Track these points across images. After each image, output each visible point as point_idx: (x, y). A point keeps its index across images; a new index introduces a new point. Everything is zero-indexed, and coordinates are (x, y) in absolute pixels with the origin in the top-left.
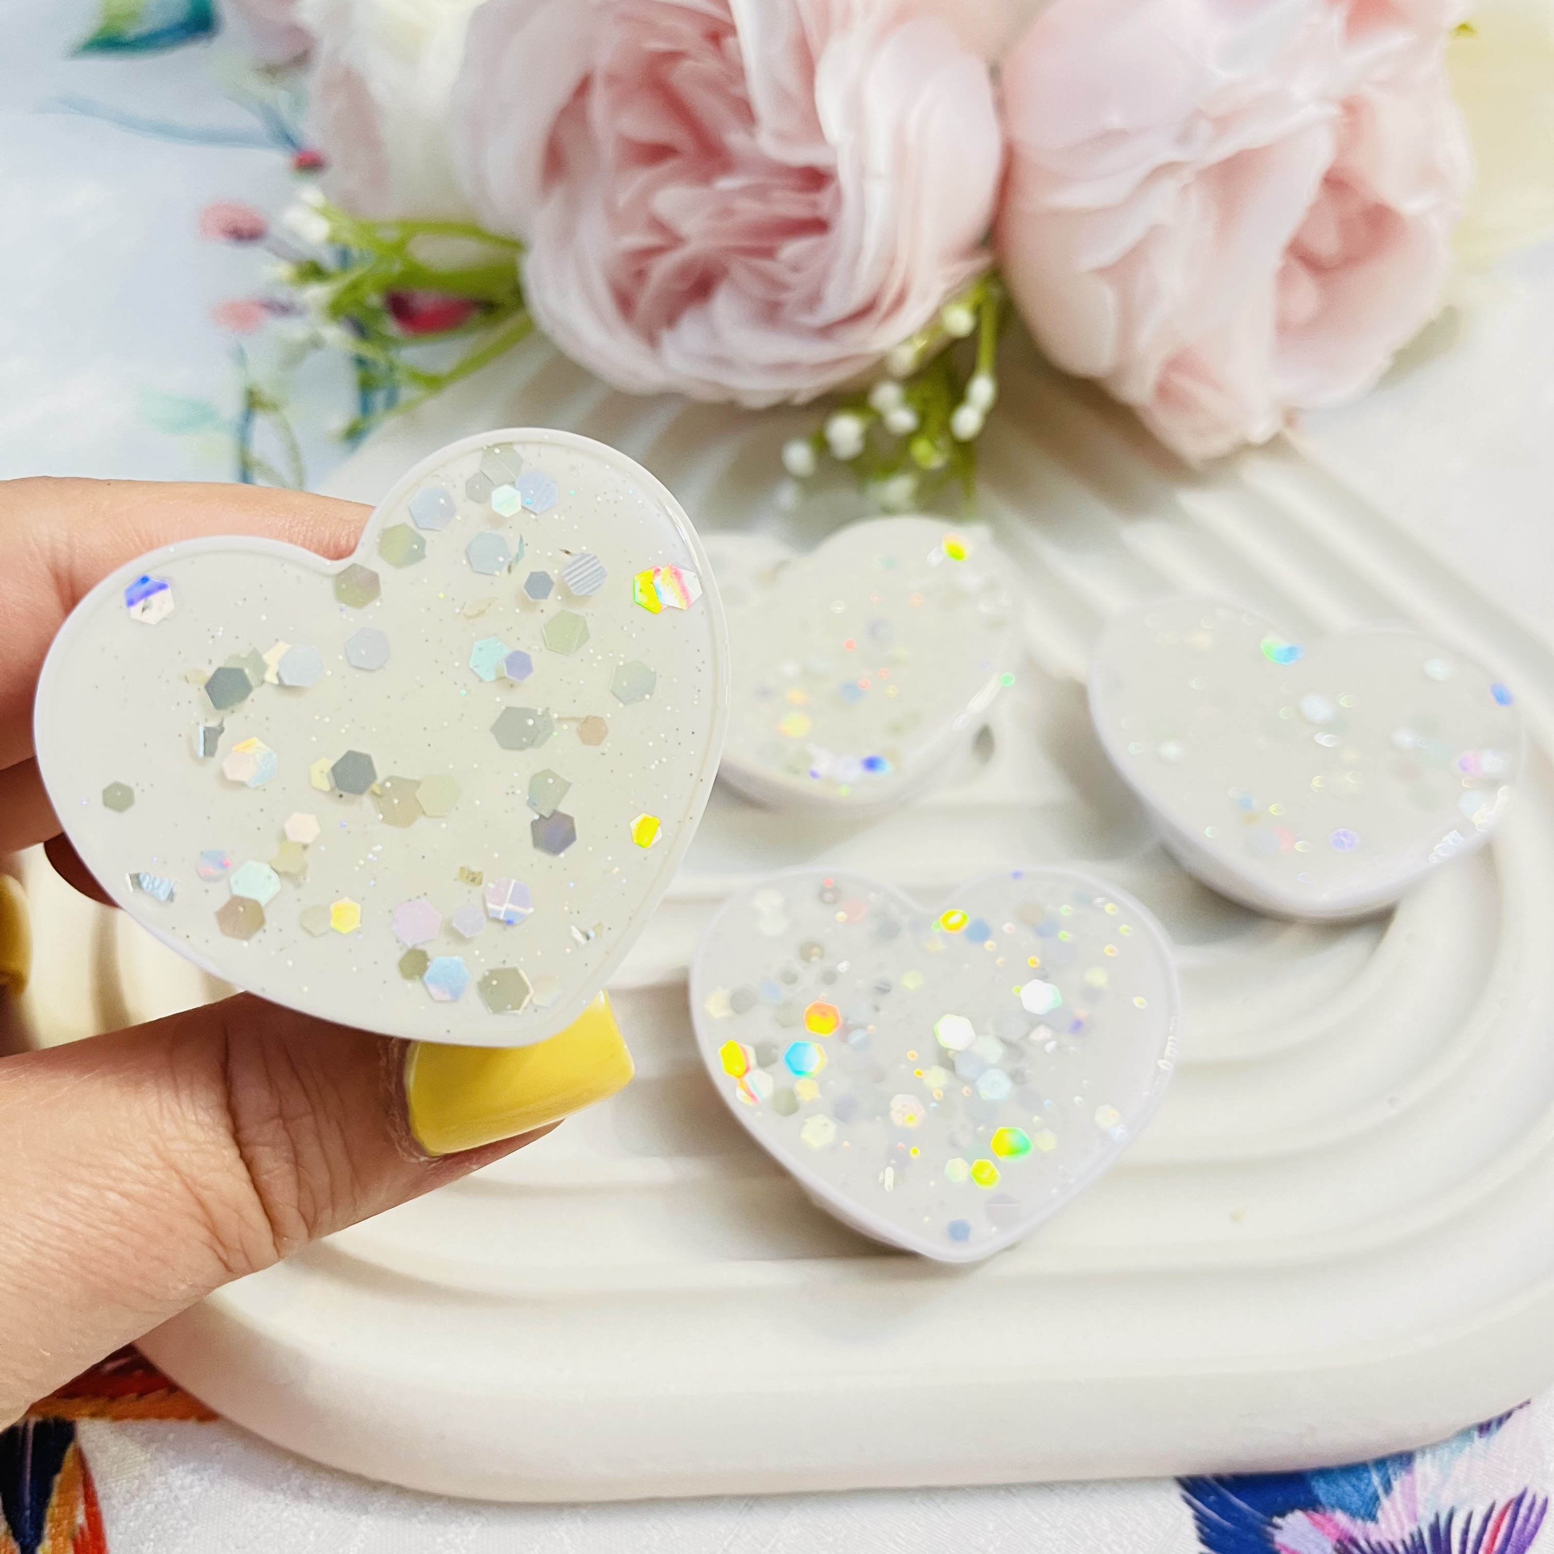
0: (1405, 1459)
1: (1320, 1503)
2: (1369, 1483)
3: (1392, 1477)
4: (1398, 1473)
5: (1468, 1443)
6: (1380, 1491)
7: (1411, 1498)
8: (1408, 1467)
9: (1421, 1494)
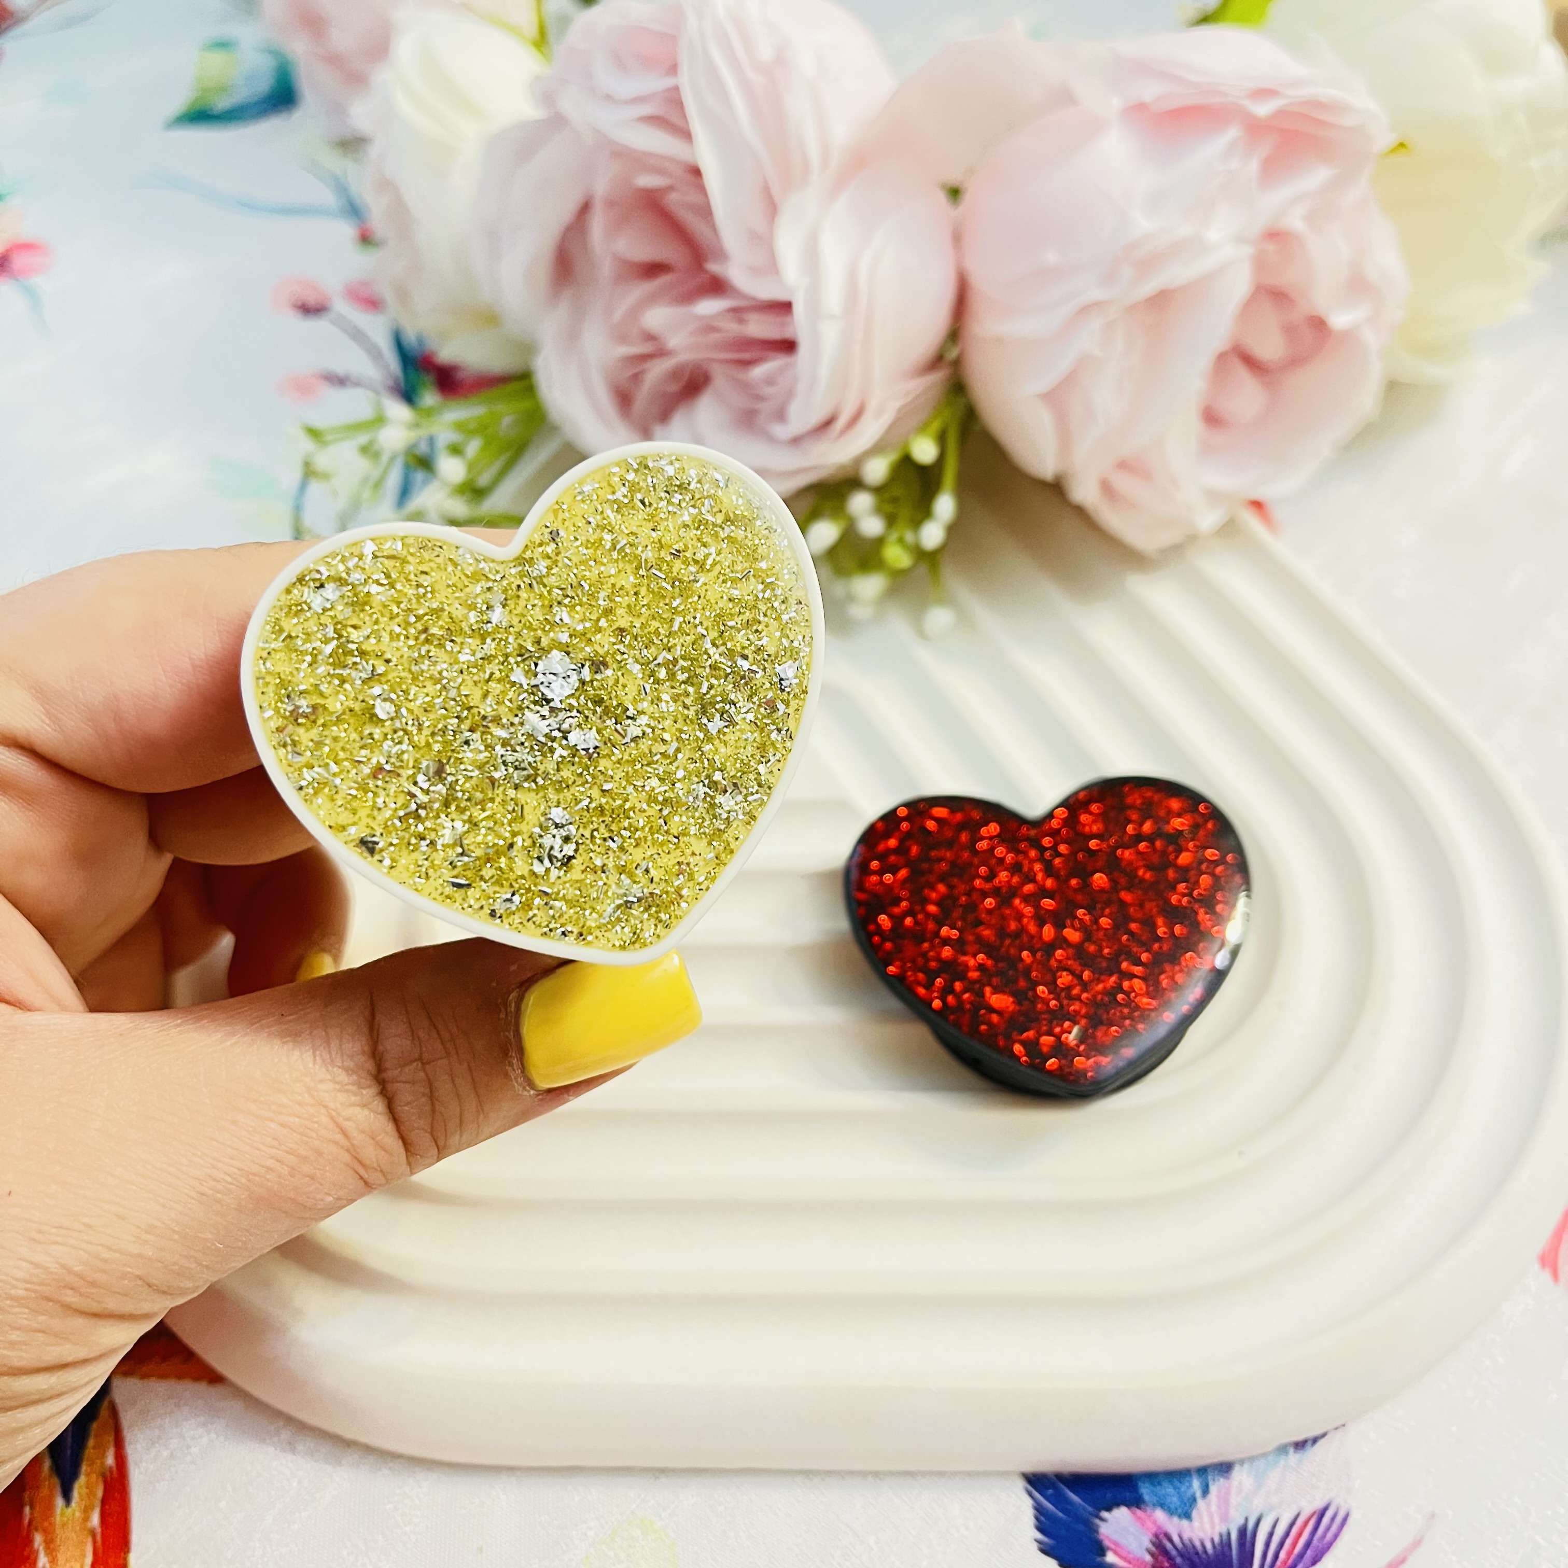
0: (1225, 1468)
1: (1143, 1502)
2: (1190, 1486)
3: (1211, 1483)
4: (1216, 1479)
5: (1283, 1457)
6: (1198, 1494)
7: (1224, 1502)
8: (1225, 1475)
9: (1234, 1499)
